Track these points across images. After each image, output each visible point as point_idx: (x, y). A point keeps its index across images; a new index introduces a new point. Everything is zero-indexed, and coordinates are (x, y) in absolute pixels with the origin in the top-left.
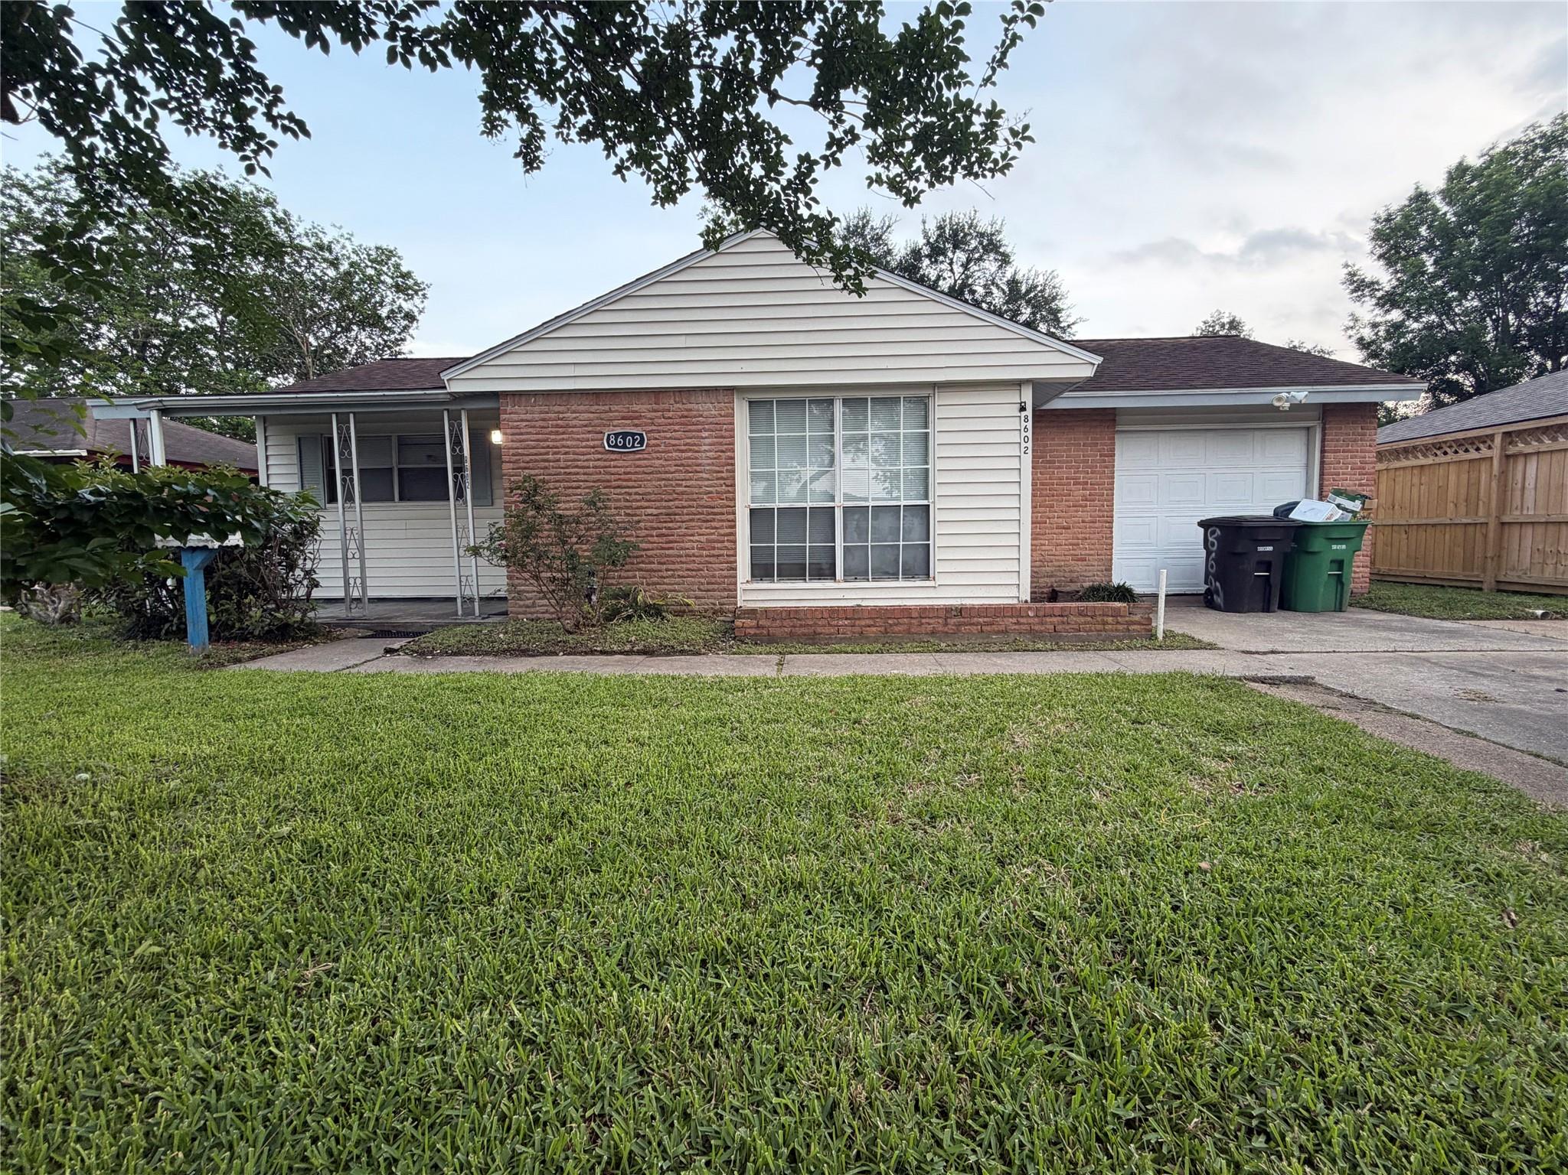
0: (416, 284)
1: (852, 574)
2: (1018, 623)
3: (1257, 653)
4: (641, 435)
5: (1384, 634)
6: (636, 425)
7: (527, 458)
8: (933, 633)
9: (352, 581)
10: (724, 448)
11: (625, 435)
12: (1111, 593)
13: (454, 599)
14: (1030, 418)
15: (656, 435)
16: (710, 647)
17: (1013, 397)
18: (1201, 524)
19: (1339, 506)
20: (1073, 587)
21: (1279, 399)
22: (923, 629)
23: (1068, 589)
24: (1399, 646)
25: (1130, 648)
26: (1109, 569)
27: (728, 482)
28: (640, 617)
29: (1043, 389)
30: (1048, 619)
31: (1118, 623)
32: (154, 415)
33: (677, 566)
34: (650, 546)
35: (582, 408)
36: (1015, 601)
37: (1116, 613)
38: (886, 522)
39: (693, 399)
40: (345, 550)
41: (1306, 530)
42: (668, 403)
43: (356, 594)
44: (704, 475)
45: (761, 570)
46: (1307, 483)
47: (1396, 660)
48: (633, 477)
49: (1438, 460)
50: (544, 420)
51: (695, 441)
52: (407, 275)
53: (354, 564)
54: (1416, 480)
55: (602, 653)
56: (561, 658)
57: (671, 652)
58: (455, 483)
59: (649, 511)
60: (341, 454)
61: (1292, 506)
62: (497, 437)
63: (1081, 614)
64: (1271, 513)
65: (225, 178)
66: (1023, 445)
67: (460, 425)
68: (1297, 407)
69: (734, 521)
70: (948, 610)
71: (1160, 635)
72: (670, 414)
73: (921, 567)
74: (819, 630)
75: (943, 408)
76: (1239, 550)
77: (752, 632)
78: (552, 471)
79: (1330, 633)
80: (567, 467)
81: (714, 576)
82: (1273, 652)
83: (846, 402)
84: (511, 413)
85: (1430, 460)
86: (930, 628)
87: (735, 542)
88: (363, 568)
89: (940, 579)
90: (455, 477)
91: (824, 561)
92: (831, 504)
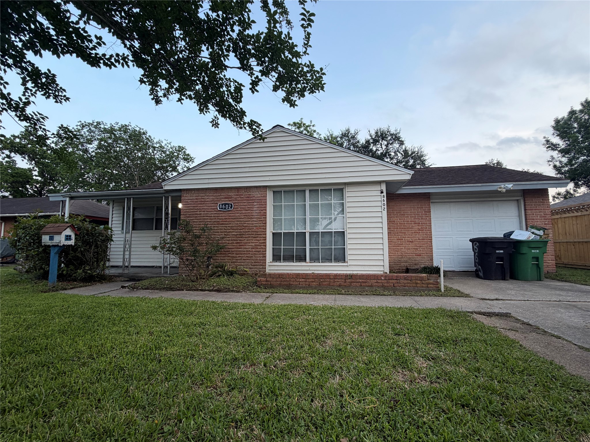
0: (191, 158)
1: (312, 260)
2: (377, 282)
3: (489, 299)
4: (231, 204)
5: (558, 292)
6: (230, 201)
7: (190, 213)
8: (340, 286)
9: (126, 260)
10: (262, 209)
11: (225, 204)
12: (432, 270)
13: (161, 267)
14: (385, 196)
15: (237, 204)
16: (245, 289)
17: (378, 188)
18: (471, 240)
19: (533, 233)
20: (416, 267)
21: (500, 188)
22: (335, 284)
23: (414, 268)
24: (561, 298)
25: (427, 295)
26: (432, 260)
27: (264, 222)
28: (224, 276)
29: (388, 183)
30: (391, 281)
31: (423, 283)
32: (68, 199)
33: (243, 255)
34: (233, 247)
35: (210, 194)
36: (382, 273)
37: (422, 279)
38: (327, 238)
39: (251, 191)
40: (125, 247)
41: (518, 243)
42: (242, 192)
43: (126, 264)
44: (255, 220)
45: (276, 258)
46: (520, 224)
47: (559, 306)
48: (228, 220)
49: (583, 214)
50: (196, 199)
51: (252, 206)
52: (188, 155)
53: (127, 253)
54: (574, 222)
55: (202, 290)
56: (185, 292)
57: (228, 291)
58: (165, 223)
59: (233, 233)
60: (127, 212)
61: (511, 233)
62: (180, 206)
63: (405, 279)
64: (502, 236)
66: (383, 207)
67: (168, 201)
68: (509, 191)
69: (266, 237)
70: (346, 276)
71: (443, 289)
72: (242, 196)
73: (341, 257)
74: (291, 283)
75: (349, 193)
76: (487, 252)
77: (264, 283)
78: (198, 218)
79: (530, 291)
80: (204, 217)
81: (257, 260)
82: (497, 299)
83: (310, 191)
84: (185, 197)
85: (579, 214)
86: (338, 283)
87: (266, 246)
88: (130, 255)
89: (350, 263)
90: (165, 220)
91: (302, 254)
92: (304, 231)
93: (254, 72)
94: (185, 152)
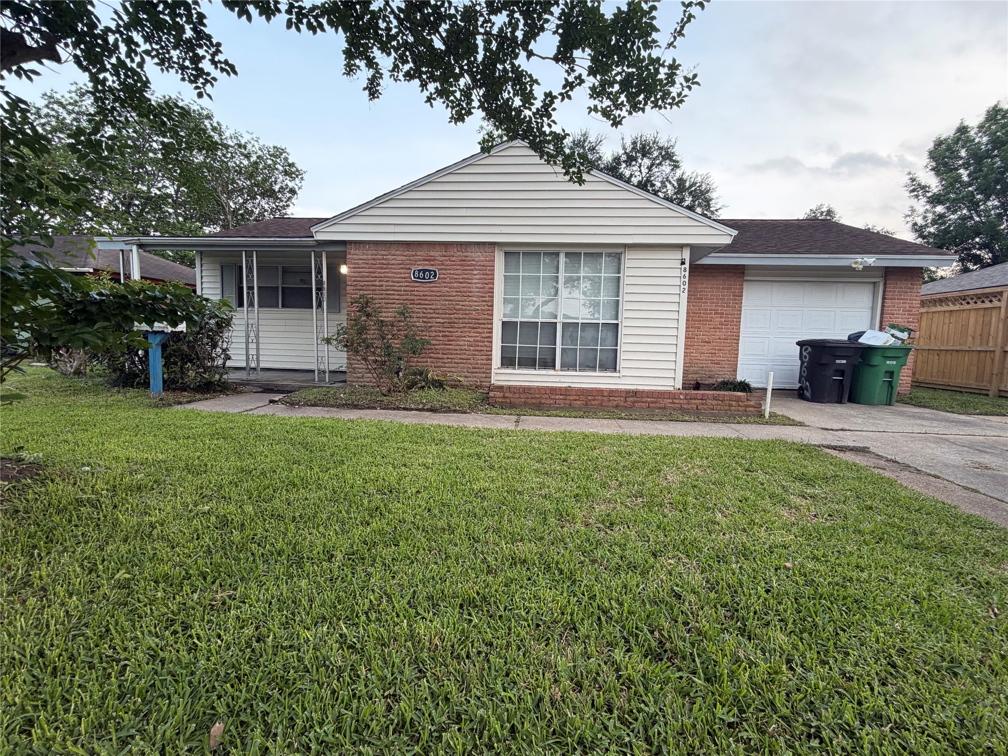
0: (297, 170)
1: (566, 366)
2: (673, 403)
3: (832, 430)
4: (435, 272)
5: (919, 422)
6: (432, 265)
7: (362, 284)
8: (617, 407)
9: (251, 357)
10: (487, 281)
11: (424, 271)
12: (736, 386)
13: (313, 371)
14: (688, 269)
15: (444, 272)
16: (472, 409)
17: (677, 255)
18: (798, 343)
19: (893, 335)
20: (711, 381)
21: (856, 263)
22: (610, 404)
23: (707, 382)
24: (928, 430)
25: (746, 423)
26: (735, 371)
27: (489, 304)
28: (429, 388)
29: (697, 250)
30: (693, 401)
31: (739, 406)
32: (134, 248)
33: (454, 356)
34: (437, 342)
35: (398, 252)
36: (672, 389)
37: (738, 399)
38: (589, 333)
39: (469, 250)
40: (248, 337)
41: (869, 350)
42: (453, 251)
43: (253, 365)
44: (474, 299)
45: (508, 361)
46: (872, 319)
47: (926, 439)
48: (429, 298)
49: (962, 307)
50: (374, 259)
51: (470, 277)
52: (292, 165)
53: (253, 346)
54: (947, 321)
55: (405, 409)
56: (379, 411)
57: (448, 410)
58: (317, 298)
59: (438, 320)
60: (247, 276)
61: (860, 334)
62: (344, 270)
63: (715, 398)
64: (846, 338)
65: (182, 100)
66: (682, 287)
67: (321, 261)
68: (868, 269)
69: (492, 329)
70: (628, 392)
71: (767, 415)
72: (454, 259)
73: (611, 364)
74: (543, 401)
75: (630, 261)
76: (824, 361)
77: (500, 400)
78: (377, 292)
79: (881, 419)
80: (387, 290)
81: (477, 364)
82: (842, 430)
83: (567, 254)
84: (354, 254)
85: (957, 307)
86: (615, 403)
87: (491, 342)
88: (258, 349)
89: (623, 372)
90: (317, 294)
91: (549, 358)
92: (554, 321)
93: (576, 68)
94: (286, 159)
